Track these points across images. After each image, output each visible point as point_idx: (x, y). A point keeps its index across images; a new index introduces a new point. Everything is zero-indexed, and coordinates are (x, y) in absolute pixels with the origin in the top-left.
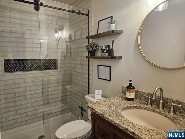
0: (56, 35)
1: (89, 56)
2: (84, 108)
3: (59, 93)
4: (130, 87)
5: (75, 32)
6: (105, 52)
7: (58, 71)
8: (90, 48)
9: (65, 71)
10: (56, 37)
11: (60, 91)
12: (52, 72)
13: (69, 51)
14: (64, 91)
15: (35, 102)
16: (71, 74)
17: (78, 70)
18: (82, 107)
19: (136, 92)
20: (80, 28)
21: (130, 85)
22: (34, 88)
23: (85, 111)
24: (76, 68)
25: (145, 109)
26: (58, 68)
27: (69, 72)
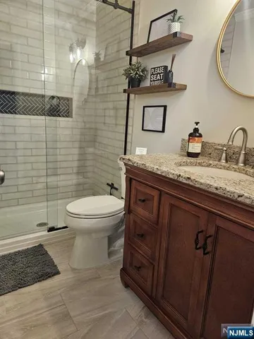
0: (71, 57)
1: (129, 88)
2: (115, 186)
3: (73, 161)
4: (195, 134)
5: (106, 48)
6: (158, 80)
7: (73, 121)
8: (132, 72)
9: (84, 122)
10: (72, 61)
11: (76, 157)
12: (62, 121)
13: (94, 86)
14: (82, 157)
15: (33, 169)
16: (96, 129)
17: (108, 120)
18: (112, 184)
19: (204, 145)
20: (115, 40)
21: (196, 130)
22: (31, 145)
23: (117, 189)
24: (105, 116)
25: (215, 166)
26: (74, 116)
27: (93, 126)
